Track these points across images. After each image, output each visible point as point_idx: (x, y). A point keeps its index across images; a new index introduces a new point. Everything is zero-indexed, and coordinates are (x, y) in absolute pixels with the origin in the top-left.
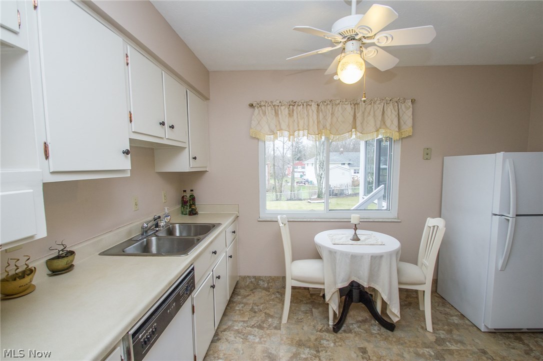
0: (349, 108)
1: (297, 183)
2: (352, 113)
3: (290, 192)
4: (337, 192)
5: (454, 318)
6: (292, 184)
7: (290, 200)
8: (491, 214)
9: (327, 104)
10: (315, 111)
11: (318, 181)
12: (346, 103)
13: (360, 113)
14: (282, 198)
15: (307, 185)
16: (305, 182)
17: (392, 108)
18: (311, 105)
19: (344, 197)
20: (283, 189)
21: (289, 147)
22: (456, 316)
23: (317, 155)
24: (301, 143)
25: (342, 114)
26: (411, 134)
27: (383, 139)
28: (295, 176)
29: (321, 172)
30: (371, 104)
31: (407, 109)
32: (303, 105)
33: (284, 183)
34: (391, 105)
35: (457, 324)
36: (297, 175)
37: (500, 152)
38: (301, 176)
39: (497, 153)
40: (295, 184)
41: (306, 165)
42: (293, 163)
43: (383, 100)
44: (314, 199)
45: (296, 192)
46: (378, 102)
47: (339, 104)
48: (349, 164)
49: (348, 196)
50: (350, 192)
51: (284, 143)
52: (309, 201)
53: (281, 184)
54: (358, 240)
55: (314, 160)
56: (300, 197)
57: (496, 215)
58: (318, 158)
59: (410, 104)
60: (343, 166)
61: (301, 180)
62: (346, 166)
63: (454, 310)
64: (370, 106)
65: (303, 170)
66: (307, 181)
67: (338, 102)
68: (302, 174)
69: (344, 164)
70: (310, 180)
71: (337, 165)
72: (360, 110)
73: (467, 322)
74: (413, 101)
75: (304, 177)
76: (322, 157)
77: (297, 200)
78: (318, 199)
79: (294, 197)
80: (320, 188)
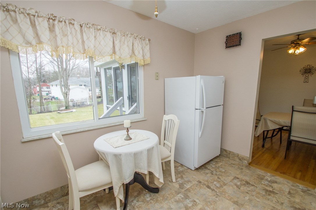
0: (109, 35)
1: (45, 99)
2: (112, 40)
3: (39, 107)
4: (79, 104)
5: (180, 168)
6: (41, 100)
7: (41, 113)
8: (195, 109)
9: (90, 27)
10: (79, 31)
11: (64, 97)
12: (106, 30)
13: (118, 41)
14: (33, 112)
15: (53, 100)
16: (52, 98)
17: (138, 42)
18: (74, 24)
19: (85, 107)
20: (32, 105)
21: (34, 72)
22: (179, 166)
23: (61, 78)
24: (44, 69)
25: (103, 39)
26: (149, 63)
27: (120, 67)
28: (43, 95)
29: (66, 90)
30: (124, 36)
31: (147, 45)
32: (65, 22)
33: (32, 101)
34: (138, 40)
35: (182, 171)
36: (44, 94)
37: (198, 75)
38: (47, 94)
39: (197, 76)
40: (44, 101)
41: (51, 87)
42: (40, 84)
43: (132, 35)
44: (62, 110)
45: (45, 106)
46: (129, 36)
47: (100, 29)
48: (85, 85)
49: (88, 106)
50: (89, 103)
51: (28, 68)
52: (59, 112)
53: (30, 101)
54: (131, 139)
55: (59, 82)
56: (50, 110)
57: (197, 109)
58: (62, 80)
59: (148, 42)
60: (81, 86)
61: (47, 97)
62: (83, 87)
63: (177, 163)
64: (124, 37)
65: (48, 90)
66: (53, 97)
67: (99, 27)
68: (48, 92)
69: (81, 85)
70: (56, 96)
71: (77, 86)
72: (118, 38)
73: (185, 167)
74: (149, 40)
75: (50, 95)
76: (65, 80)
77: (48, 112)
78: (66, 109)
79: (44, 110)
80: (67, 102)
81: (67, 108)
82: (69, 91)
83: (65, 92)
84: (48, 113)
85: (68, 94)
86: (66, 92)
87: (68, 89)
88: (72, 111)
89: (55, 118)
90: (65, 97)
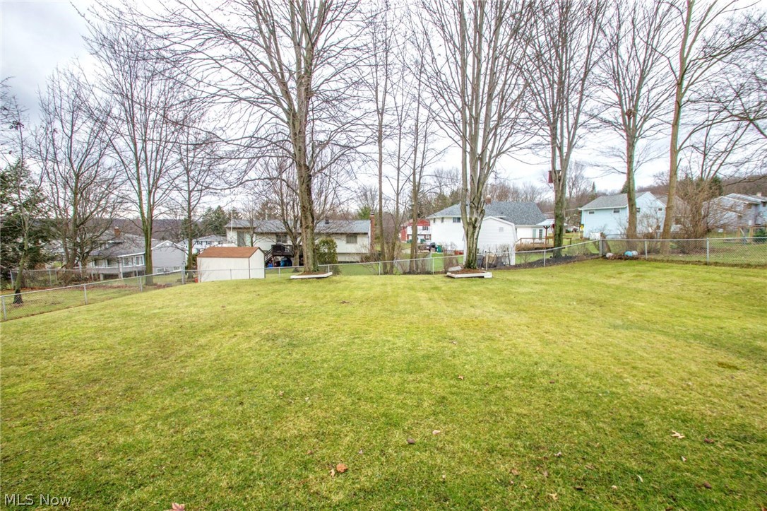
3: (409, 260)
14: (395, 269)
15: (433, 251)
16: (430, 247)
20: (395, 253)
38: (423, 241)
41: (431, 223)
44: (457, 272)
45: (420, 259)
49: (510, 267)
50: (513, 262)
52: (449, 274)
66: (433, 246)
70: (437, 244)
75: (428, 241)
76: (476, 185)
77: (423, 274)
78: (467, 269)
79: (417, 269)
80: (472, 249)
81: (469, 266)
82: (482, 219)
83: (471, 219)
84: (424, 276)
85: (478, 225)
86: (473, 219)
87: (479, 211)
88: (483, 277)
89: (443, 289)
90: (469, 235)
